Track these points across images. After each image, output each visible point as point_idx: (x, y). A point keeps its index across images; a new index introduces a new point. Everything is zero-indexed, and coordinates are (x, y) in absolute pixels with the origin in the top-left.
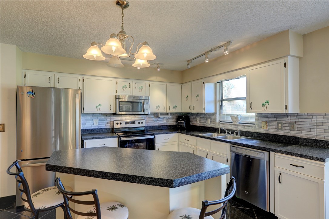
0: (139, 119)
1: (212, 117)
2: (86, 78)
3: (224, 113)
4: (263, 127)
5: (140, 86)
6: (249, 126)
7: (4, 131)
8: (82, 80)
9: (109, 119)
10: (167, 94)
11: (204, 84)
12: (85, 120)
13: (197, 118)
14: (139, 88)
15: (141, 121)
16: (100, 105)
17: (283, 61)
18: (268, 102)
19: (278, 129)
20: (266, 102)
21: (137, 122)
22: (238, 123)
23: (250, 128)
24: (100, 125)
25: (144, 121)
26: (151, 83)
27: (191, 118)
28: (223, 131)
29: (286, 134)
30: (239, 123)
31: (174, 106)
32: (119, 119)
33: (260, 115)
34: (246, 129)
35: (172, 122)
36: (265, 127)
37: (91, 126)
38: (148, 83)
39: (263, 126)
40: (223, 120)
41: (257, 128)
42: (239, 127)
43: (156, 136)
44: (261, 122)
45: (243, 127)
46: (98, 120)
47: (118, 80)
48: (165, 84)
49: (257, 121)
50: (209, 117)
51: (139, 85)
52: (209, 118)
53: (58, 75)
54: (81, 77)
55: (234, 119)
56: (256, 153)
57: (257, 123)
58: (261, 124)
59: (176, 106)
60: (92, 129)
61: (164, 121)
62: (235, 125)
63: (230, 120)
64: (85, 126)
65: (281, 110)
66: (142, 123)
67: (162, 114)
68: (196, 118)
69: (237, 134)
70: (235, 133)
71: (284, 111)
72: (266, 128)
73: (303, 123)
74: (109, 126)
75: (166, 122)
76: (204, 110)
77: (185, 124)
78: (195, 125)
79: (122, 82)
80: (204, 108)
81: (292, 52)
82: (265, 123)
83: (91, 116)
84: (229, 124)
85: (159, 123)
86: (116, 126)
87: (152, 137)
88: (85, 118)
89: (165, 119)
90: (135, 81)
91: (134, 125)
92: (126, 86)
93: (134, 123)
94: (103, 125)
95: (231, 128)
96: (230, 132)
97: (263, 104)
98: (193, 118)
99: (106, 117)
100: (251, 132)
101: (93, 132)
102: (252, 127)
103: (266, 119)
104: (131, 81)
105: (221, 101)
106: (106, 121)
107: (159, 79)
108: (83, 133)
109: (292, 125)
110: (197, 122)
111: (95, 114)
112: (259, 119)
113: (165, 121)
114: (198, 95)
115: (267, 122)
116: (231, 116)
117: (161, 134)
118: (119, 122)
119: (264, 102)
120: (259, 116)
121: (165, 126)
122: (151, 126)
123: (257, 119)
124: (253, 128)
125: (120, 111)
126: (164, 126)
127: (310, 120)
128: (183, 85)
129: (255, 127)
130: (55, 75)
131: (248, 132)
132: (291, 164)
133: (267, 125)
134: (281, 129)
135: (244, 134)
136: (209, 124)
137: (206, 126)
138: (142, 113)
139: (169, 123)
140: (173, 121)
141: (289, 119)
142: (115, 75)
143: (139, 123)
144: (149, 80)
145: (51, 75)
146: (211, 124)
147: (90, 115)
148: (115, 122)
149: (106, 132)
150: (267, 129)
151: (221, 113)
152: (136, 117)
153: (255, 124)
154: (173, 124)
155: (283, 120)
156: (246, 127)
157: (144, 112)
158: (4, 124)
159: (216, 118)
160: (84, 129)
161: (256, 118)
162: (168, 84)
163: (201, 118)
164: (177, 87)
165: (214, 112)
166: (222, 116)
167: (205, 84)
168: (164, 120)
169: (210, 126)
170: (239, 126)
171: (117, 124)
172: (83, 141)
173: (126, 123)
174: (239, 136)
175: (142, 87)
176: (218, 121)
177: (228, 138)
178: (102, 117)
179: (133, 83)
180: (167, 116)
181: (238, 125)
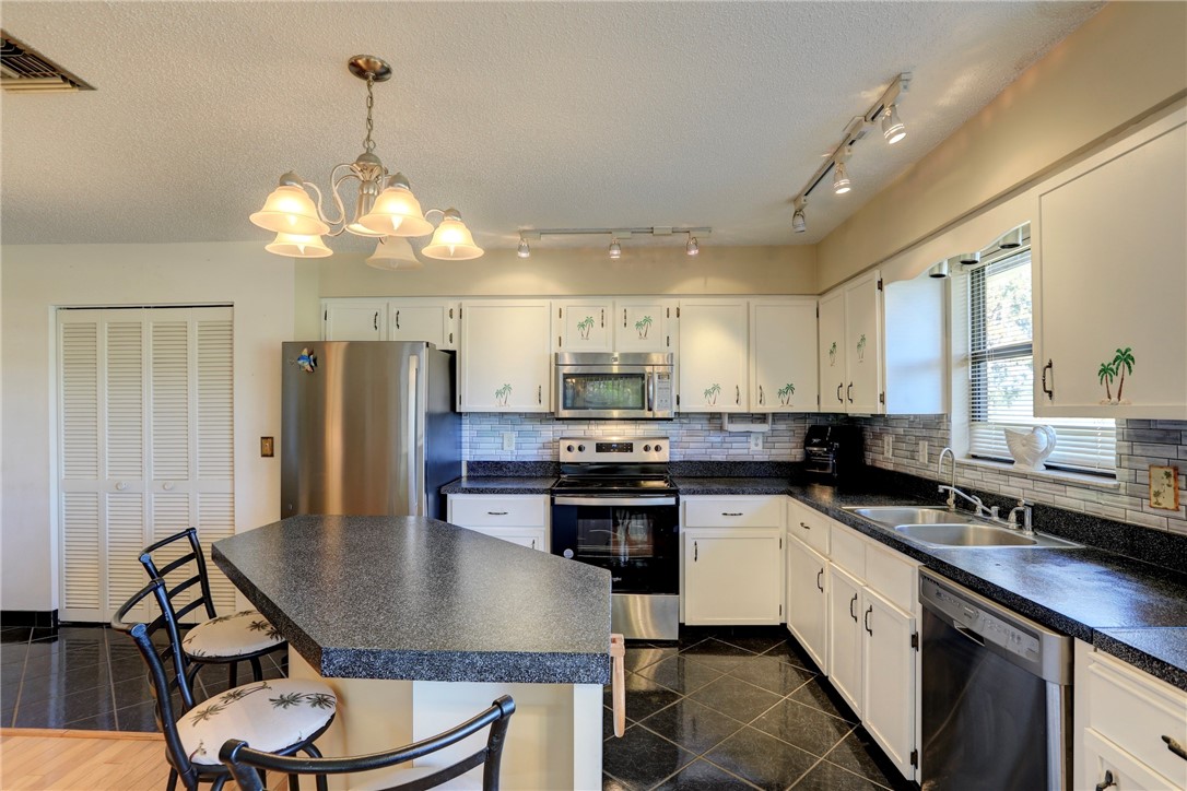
0: (646, 434)
1: (934, 433)
2: (467, 305)
3: (991, 419)
4: (1157, 494)
5: (641, 319)
6: (1086, 487)
7: (272, 455)
8: (456, 314)
9: (549, 432)
10: (750, 339)
11: (880, 288)
12: (480, 434)
13: (886, 439)
14: (638, 325)
15: (653, 444)
16: (507, 388)
18: (1126, 358)
20: (1117, 358)
21: (639, 447)
22: (1040, 470)
23: (1092, 496)
24: (521, 452)
25: (665, 444)
26: (683, 302)
27: (868, 435)
30: (1048, 467)
31: (784, 387)
32: (581, 434)
33: (1145, 433)
34: (1072, 501)
35: (788, 450)
36: (1167, 500)
37: (493, 452)
38: (672, 303)
39: (1154, 488)
40: (983, 448)
41: (1126, 499)
42: (1039, 487)
43: (683, 498)
44: (1146, 466)
45: (1058, 487)
46: (514, 434)
47: (563, 303)
48: (742, 301)
49: (1125, 463)
50: (925, 433)
51: (637, 315)
52: (924, 438)
53: (397, 304)
54: (452, 304)
55: (1020, 449)
56: (1005, 631)
57: (1123, 474)
58: (1147, 481)
59: (790, 388)
60: (498, 463)
61: (753, 447)
62: (1024, 476)
64: (478, 452)
66: (657, 448)
67: (733, 417)
69: (1020, 521)
70: (1013, 516)
72: (1172, 506)
74: (547, 456)
75: (760, 447)
76: (882, 401)
77: (831, 460)
78: (878, 465)
79: (579, 309)
80: (882, 396)
82: (1168, 475)
83: (495, 421)
84: (1001, 472)
85: (731, 452)
86: (566, 457)
87: (671, 501)
88: (476, 427)
89: (757, 439)
90: (621, 303)
91: (628, 454)
92: (589, 321)
93: (628, 447)
94: (529, 452)
95: (1008, 489)
96: (995, 509)
97: (1104, 371)
98: (874, 435)
99: (538, 427)
100: (1094, 518)
101: (499, 473)
102: (1100, 490)
103: (1170, 452)
104: (607, 303)
105: (977, 359)
106: (539, 440)
107: (715, 284)
108: (472, 474)
110: (886, 455)
111: (506, 417)
112: (1138, 450)
113: (757, 445)
114: (863, 339)
115: (1176, 471)
116: (1006, 431)
117: (707, 493)
118: (575, 444)
119: (1108, 359)
120: (1137, 436)
121: (756, 463)
122: (696, 462)
123: (1125, 451)
124: (1106, 498)
125: (565, 408)
126: (750, 462)
128: (823, 300)
129: (1114, 491)
130: (388, 305)
131: (1079, 515)
132: (1166, 739)
133: (1177, 488)
136: (920, 464)
137: (913, 472)
138: (649, 415)
139: (773, 451)
140: (794, 445)
142: (552, 287)
143: (647, 448)
144: (675, 292)
145: (378, 305)
146: (933, 467)
147: (492, 418)
148: (564, 444)
149: (539, 474)
150: (1177, 510)
151: (975, 413)
152: (642, 427)
153: (1113, 476)
154: (792, 459)
156: (1071, 491)
157: (650, 409)
158: (272, 438)
159: (950, 439)
160: (474, 462)
161: (1118, 447)
162: (754, 301)
163: (897, 438)
165: (939, 411)
166: (980, 429)
167: (885, 287)
168: (752, 440)
170: (1041, 484)
171: (569, 449)
172: (446, 495)
173: (601, 448)
174: (1028, 534)
175: (647, 320)
176: (958, 452)
177: (971, 536)
178: (528, 427)
179: (614, 309)
180: (764, 428)
181: (1036, 478)
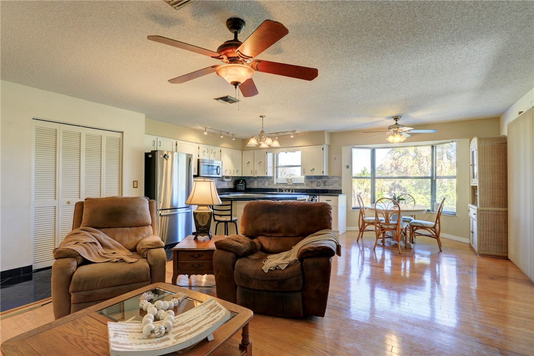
2: (179, 142)
3: (280, 177)
6: (300, 185)
7: (137, 187)
8: (175, 144)
10: (232, 159)
13: (255, 182)
17: (322, 147)
18: (314, 169)
19: (318, 186)
22: (292, 184)
26: (222, 149)
27: (248, 181)
28: (281, 190)
29: (322, 189)
31: (237, 170)
33: (308, 178)
34: (298, 187)
38: (219, 148)
40: (279, 182)
41: (305, 186)
42: (293, 186)
44: (308, 182)
45: (296, 186)
47: (201, 146)
48: (231, 150)
51: (214, 151)
53: (160, 139)
54: (175, 141)
55: (289, 182)
57: (305, 183)
58: (308, 184)
61: (225, 185)
62: (290, 185)
63: (286, 182)
65: (320, 174)
68: (253, 181)
69: (292, 191)
71: (322, 175)
72: (311, 186)
73: (330, 181)
76: (266, 174)
77: (244, 187)
78: (252, 187)
79: (203, 147)
80: (266, 172)
81: (326, 143)
84: (285, 185)
85: (222, 186)
90: (211, 147)
92: (205, 151)
95: (288, 187)
96: (287, 190)
97: (311, 170)
98: (250, 181)
100: (302, 189)
102: (302, 186)
103: (311, 180)
104: (208, 146)
105: (277, 168)
107: (227, 145)
109: (325, 183)
110: (255, 185)
112: (307, 180)
114: (261, 162)
115: (311, 182)
116: (287, 179)
121: (226, 189)
125: (203, 174)
127: (333, 180)
128: (243, 152)
130: (157, 138)
131: (300, 189)
133: (311, 184)
134: (319, 186)
135: (297, 191)
136: (267, 185)
137: (264, 188)
138: (218, 176)
139: (229, 186)
140: (232, 184)
141: (323, 180)
142: (199, 141)
144: (220, 146)
145: (155, 138)
146: (269, 186)
151: (277, 177)
154: (232, 188)
155: (320, 180)
158: (137, 181)
159: (274, 181)
161: (305, 180)
162: (233, 150)
163: (258, 182)
164: (239, 153)
165: (272, 176)
166: (278, 179)
167: (268, 154)
168: (225, 183)
169: (268, 188)
176: (275, 183)
180: (229, 180)
